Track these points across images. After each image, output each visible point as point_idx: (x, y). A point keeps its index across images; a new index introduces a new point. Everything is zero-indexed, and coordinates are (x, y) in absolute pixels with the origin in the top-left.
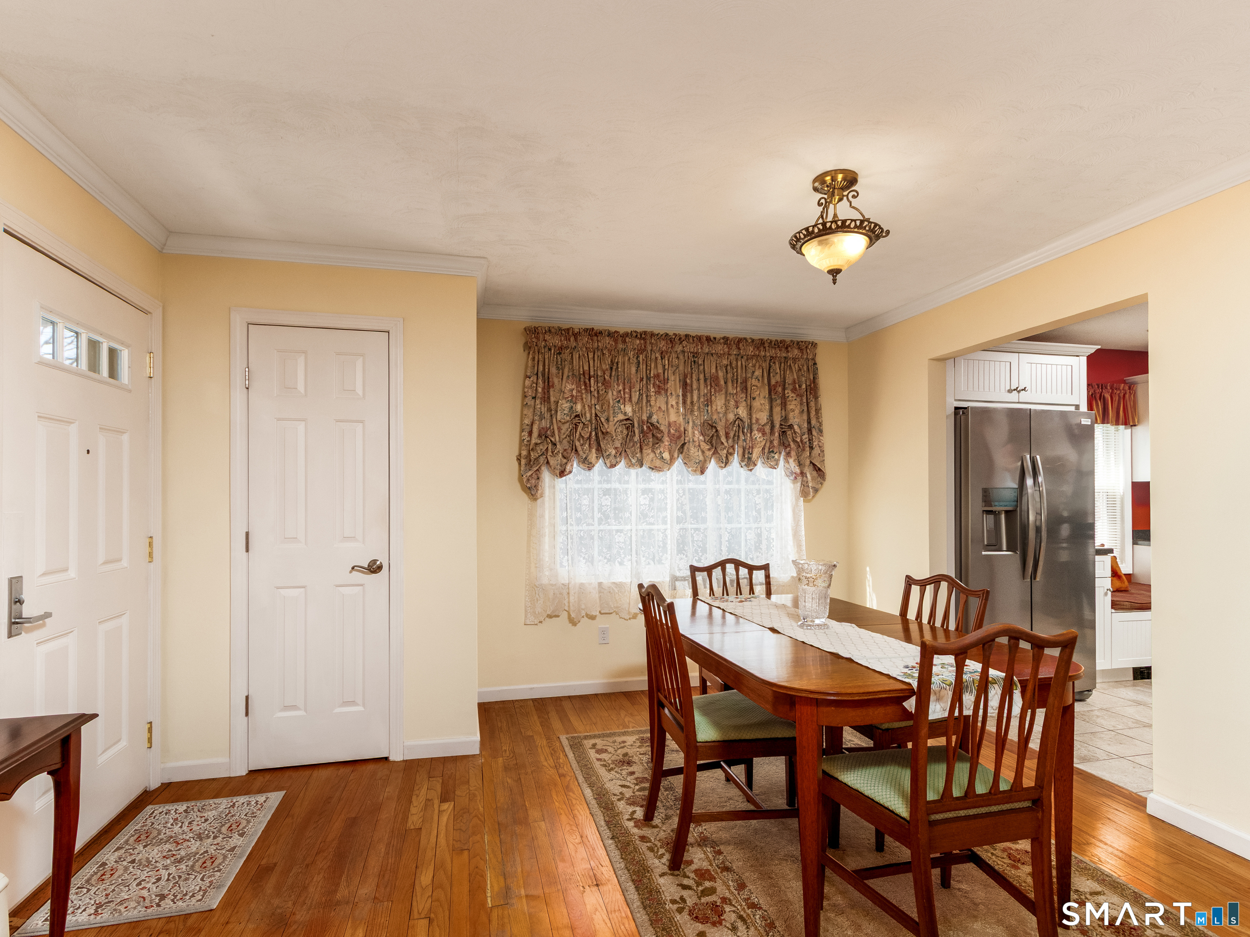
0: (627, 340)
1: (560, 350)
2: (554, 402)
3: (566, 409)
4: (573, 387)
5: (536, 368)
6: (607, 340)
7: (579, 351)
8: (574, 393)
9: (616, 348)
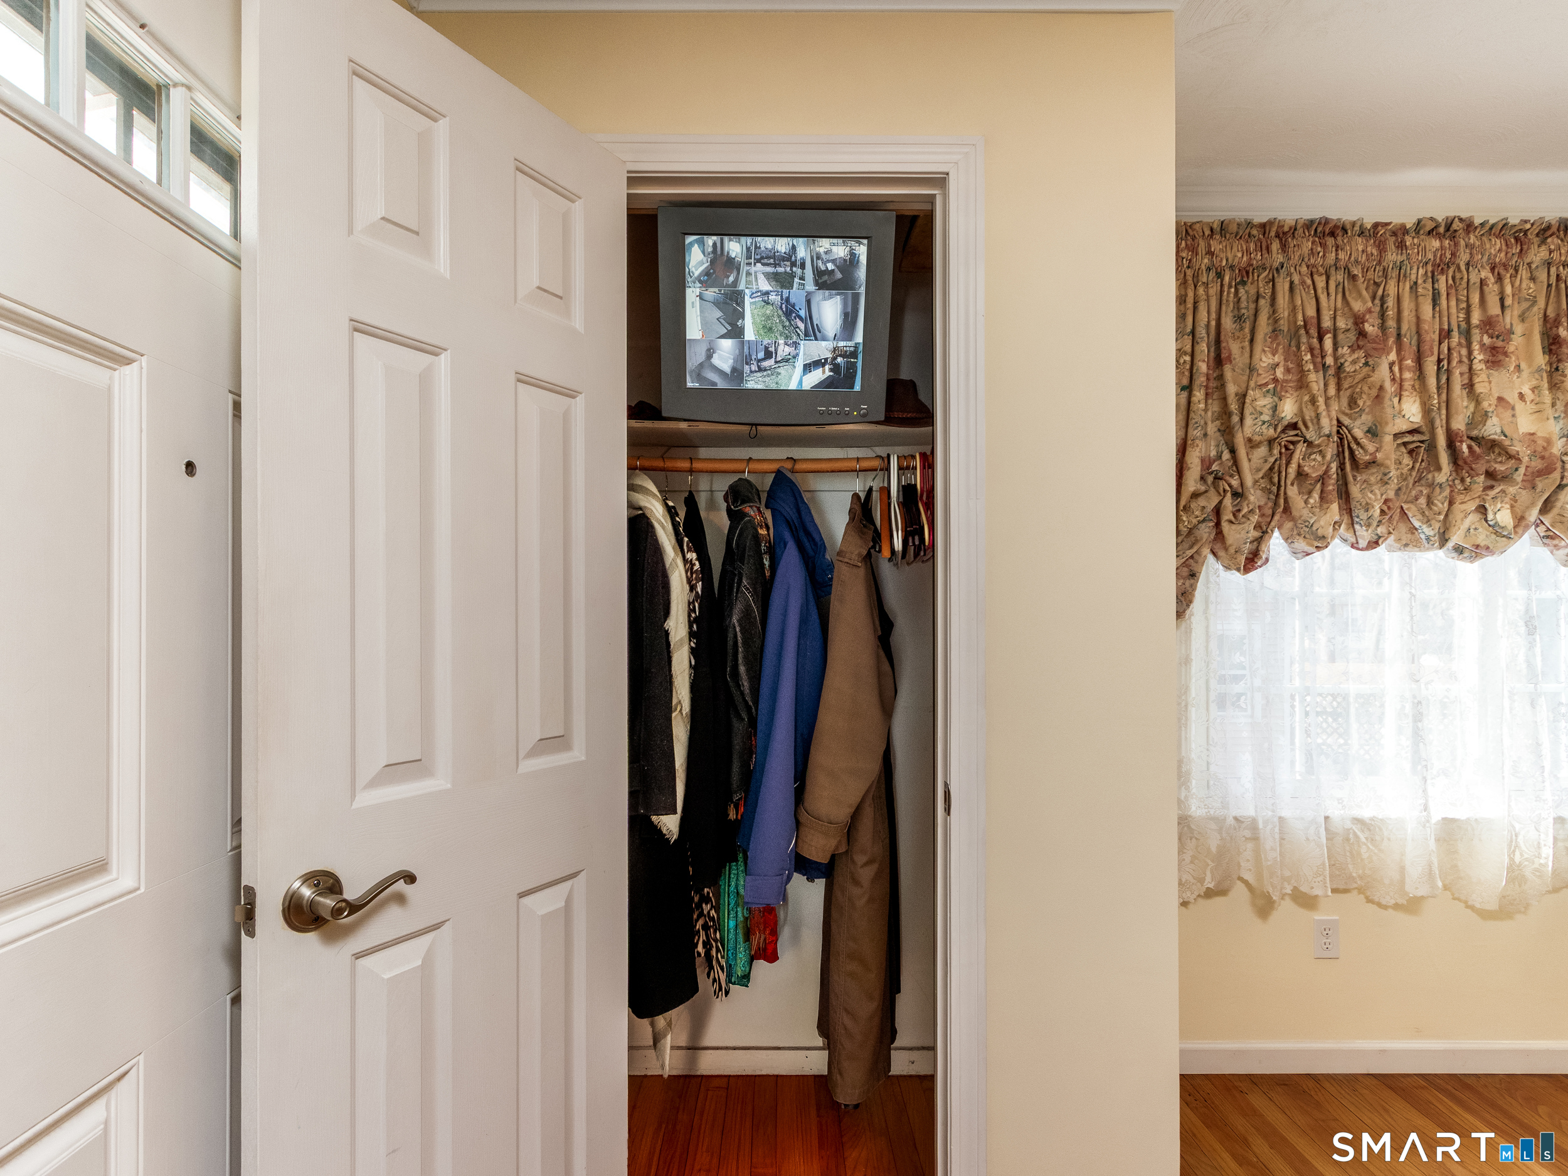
0: (1408, 241)
1: (1245, 274)
2: (1236, 395)
3: (1265, 410)
4: (1277, 359)
5: (1190, 319)
6: (1360, 244)
7: (1289, 274)
8: (1280, 373)
9: (1379, 263)
